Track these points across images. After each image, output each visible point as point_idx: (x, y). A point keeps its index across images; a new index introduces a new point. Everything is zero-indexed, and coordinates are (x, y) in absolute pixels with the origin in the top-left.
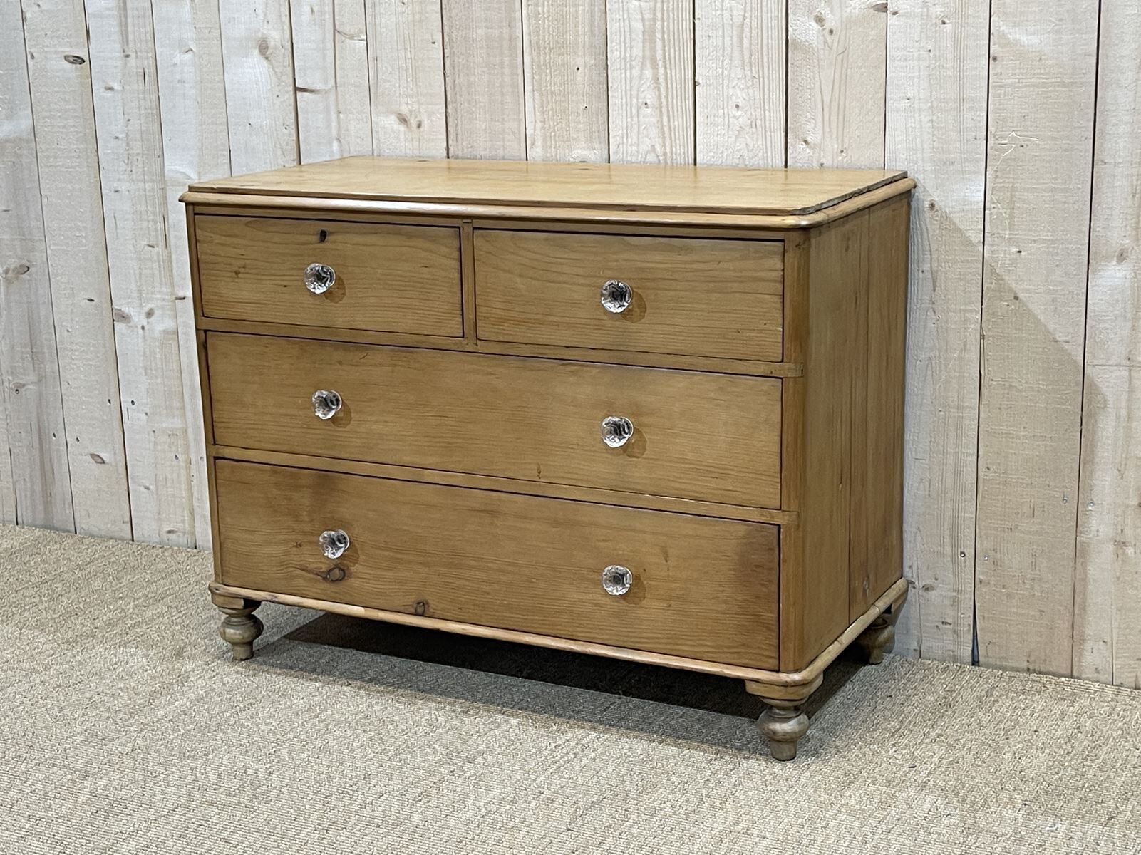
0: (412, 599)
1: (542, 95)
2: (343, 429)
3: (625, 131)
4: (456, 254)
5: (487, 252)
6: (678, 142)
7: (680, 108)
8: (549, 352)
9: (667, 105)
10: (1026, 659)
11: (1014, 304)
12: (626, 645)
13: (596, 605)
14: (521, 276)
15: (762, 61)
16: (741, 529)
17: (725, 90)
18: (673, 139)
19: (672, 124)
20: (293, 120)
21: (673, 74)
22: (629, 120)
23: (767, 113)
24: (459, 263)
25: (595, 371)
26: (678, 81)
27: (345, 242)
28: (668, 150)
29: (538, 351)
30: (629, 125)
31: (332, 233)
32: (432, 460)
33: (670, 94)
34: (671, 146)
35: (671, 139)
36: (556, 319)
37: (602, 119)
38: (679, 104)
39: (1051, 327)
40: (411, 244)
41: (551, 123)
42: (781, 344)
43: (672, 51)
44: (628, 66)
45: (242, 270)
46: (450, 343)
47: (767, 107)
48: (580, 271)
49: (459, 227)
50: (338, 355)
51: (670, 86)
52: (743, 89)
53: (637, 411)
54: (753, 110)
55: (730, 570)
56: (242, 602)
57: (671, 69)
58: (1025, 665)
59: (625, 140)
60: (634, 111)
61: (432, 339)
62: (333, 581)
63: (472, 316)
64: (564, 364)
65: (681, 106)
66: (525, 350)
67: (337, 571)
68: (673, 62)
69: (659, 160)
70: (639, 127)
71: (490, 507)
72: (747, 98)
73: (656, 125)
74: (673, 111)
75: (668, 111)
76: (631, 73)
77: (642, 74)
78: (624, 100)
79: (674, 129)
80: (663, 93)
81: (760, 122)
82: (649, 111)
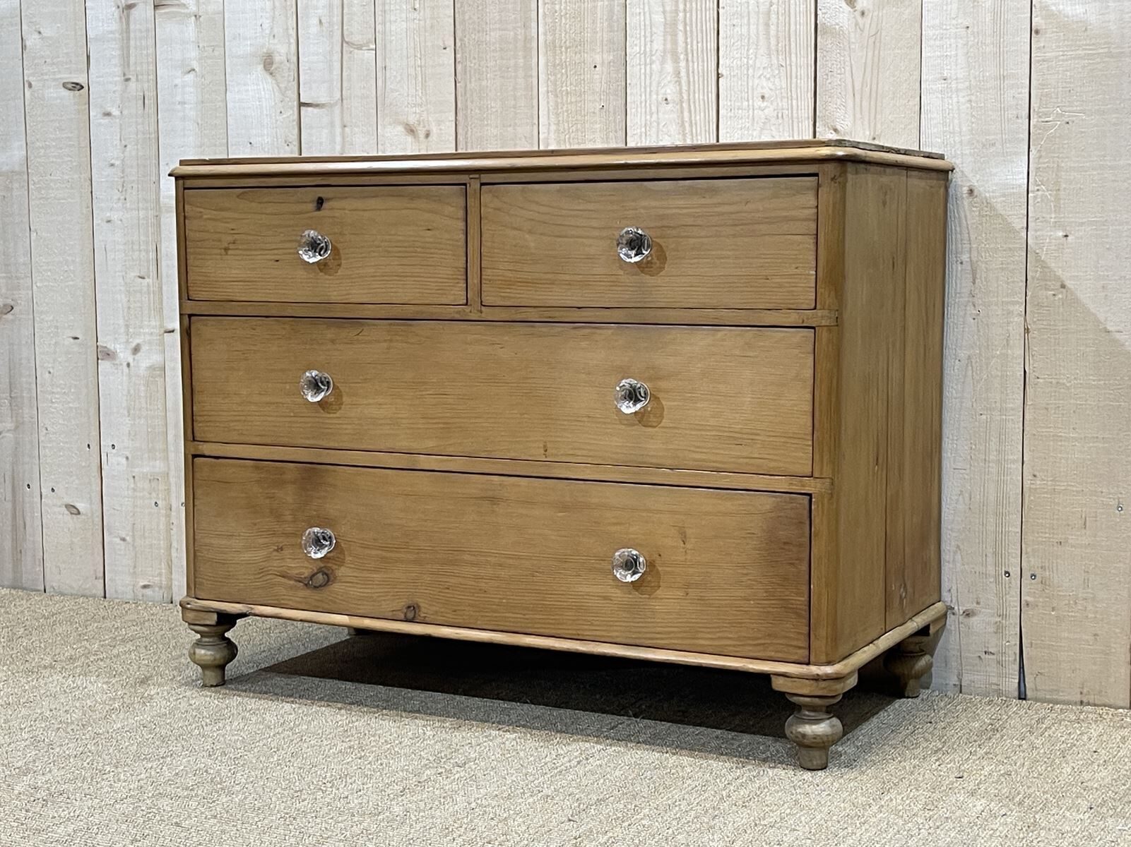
0: (401, 604)
1: (556, 96)
2: (335, 415)
4: (461, 213)
5: (495, 209)
6: (699, 138)
7: (702, 101)
8: (558, 315)
9: (689, 100)
10: (1079, 690)
11: (1062, 293)
12: (638, 642)
13: (605, 598)
14: (530, 232)
15: (790, 48)
16: (767, 502)
17: (750, 80)
18: (694, 135)
19: (693, 119)
20: (296, 137)
21: (696, 67)
22: (648, 117)
23: (794, 102)
24: (464, 223)
25: (611, 333)
26: (701, 74)
27: (343, 207)
29: (546, 315)
30: (648, 123)
31: (328, 199)
32: (429, 444)
33: (692, 87)
35: (692, 135)
36: (567, 277)
37: (620, 117)
38: (701, 97)
39: (1102, 317)
40: (413, 206)
41: (566, 124)
42: (814, 290)
43: (695, 42)
44: (648, 60)
45: (231, 246)
46: (451, 312)
47: (794, 96)
48: (594, 223)
49: (465, 184)
50: (330, 334)
51: (691, 79)
52: (769, 79)
53: (655, 375)
54: (779, 100)
55: (755, 549)
56: (215, 617)
57: (693, 62)
58: (1078, 698)
59: (643, 139)
60: (654, 109)
61: (432, 309)
62: (315, 587)
63: (476, 281)
64: (575, 328)
65: (704, 100)
66: (533, 315)
67: (320, 576)
68: (695, 55)
70: (658, 124)
71: (490, 494)
72: (773, 87)
73: (677, 121)
74: (695, 106)
75: (690, 106)
76: (651, 68)
77: (662, 69)
78: (643, 97)
79: (696, 124)
80: (685, 88)
81: (787, 112)
82: (669, 107)
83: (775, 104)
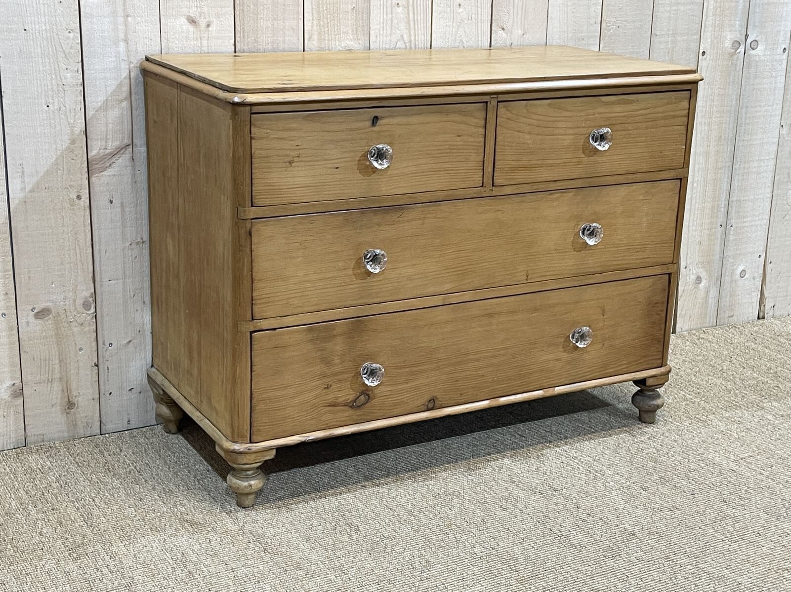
0: (424, 399)
3: (382, 25)
4: (483, 122)
5: (508, 119)
6: (420, 32)
7: (422, 7)
9: (413, 5)
13: (557, 360)
14: (530, 133)
16: (650, 281)
19: (416, 18)
22: (385, 16)
23: (479, 9)
24: (484, 129)
25: (571, 194)
28: (413, 38)
29: (535, 187)
30: (385, 20)
31: (383, 118)
32: (447, 287)
34: (415, 36)
35: (415, 30)
37: (365, 16)
40: (447, 119)
42: (683, 157)
45: (296, 159)
46: (471, 192)
47: (479, 5)
49: (488, 102)
50: (377, 219)
54: (470, 8)
59: (382, 32)
60: (389, 10)
62: (359, 407)
63: (491, 169)
64: (551, 194)
65: (423, 5)
67: (362, 397)
69: (406, 46)
70: (392, 21)
71: (489, 312)
73: (405, 20)
74: (417, 9)
75: (414, 9)
79: (418, 22)
81: (474, 16)
82: (400, 10)
83: (467, 10)
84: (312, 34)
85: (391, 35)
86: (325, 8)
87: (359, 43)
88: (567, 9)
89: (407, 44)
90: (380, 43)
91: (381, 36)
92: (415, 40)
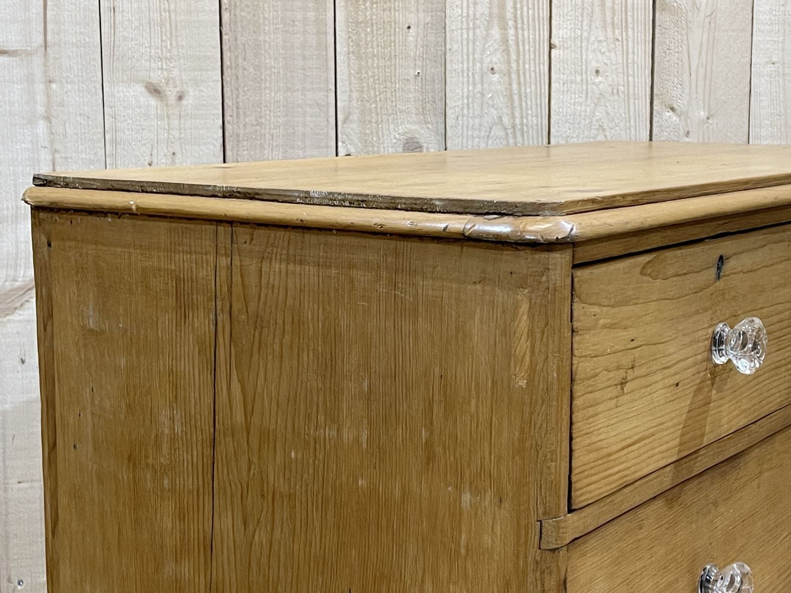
1: (359, 58)
3: (465, 101)
6: (530, 112)
7: (533, 74)
9: (518, 70)
15: (626, 22)
17: (584, 53)
18: (524, 109)
19: (523, 91)
21: (526, 36)
22: (471, 88)
23: (631, 78)
26: (532, 44)
28: (518, 121)
30: (471, 94)
33: (522, 57)
34: (522, 117)
35: (521, 109)
37: (438, 86)
38: (532, 68)
43: (525, 9)
44: (471, 25)
47: (631, 72)
51: (521, 48)
52: (604, 53)
54: (614, 76)
57: (523, 29)
60: (477, 78)
65: (535, 71)
68: (525, 22)
69: (507, 134)
70: (482, 94)
72: (608, 62)
73: (505, 93)
74: (525, 77)
75: (519, 77)
76: (474, 34)
77: (488, 35)
78: (466, 65)
79: (526, 96)
80: (514, 57)
81: (622, 88)
82: (496, 78)
83: (610, 79)
84: (349, 114)
85: (481, 117)
86: (370, 74)
87: (428, 128)
88: (784, 80)
89: (509, 131)
90: (462, 128)
91: (465, 118)
92: (522, 124)
